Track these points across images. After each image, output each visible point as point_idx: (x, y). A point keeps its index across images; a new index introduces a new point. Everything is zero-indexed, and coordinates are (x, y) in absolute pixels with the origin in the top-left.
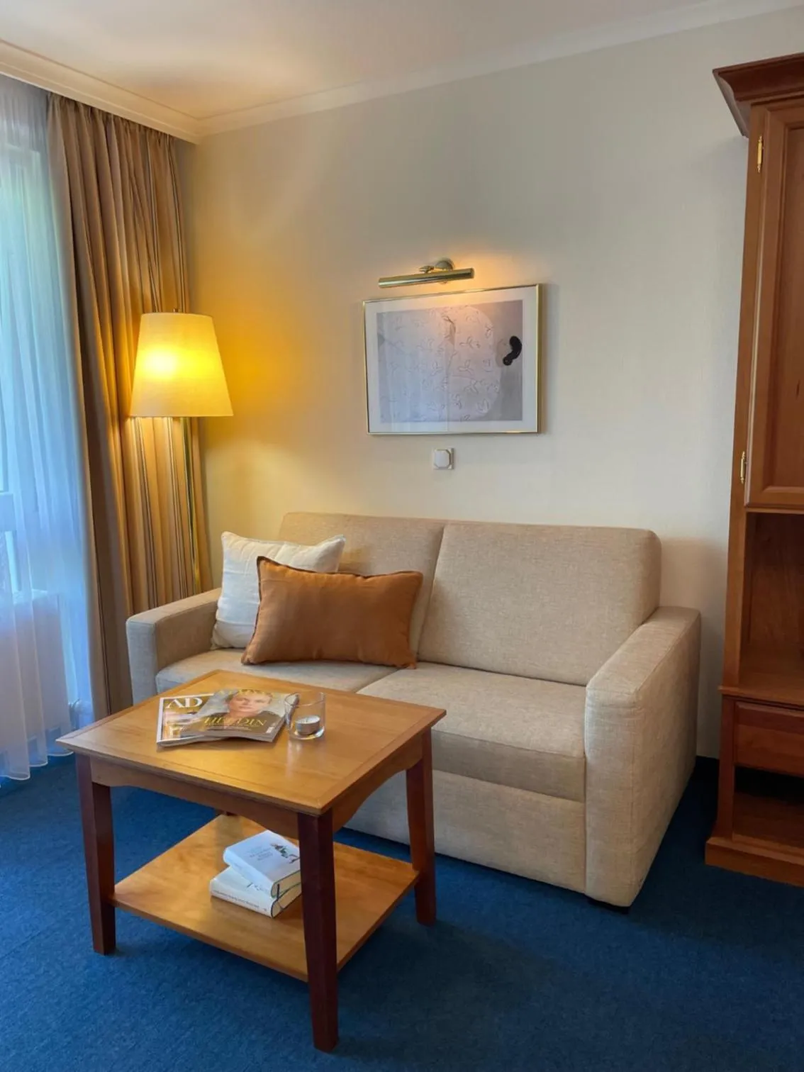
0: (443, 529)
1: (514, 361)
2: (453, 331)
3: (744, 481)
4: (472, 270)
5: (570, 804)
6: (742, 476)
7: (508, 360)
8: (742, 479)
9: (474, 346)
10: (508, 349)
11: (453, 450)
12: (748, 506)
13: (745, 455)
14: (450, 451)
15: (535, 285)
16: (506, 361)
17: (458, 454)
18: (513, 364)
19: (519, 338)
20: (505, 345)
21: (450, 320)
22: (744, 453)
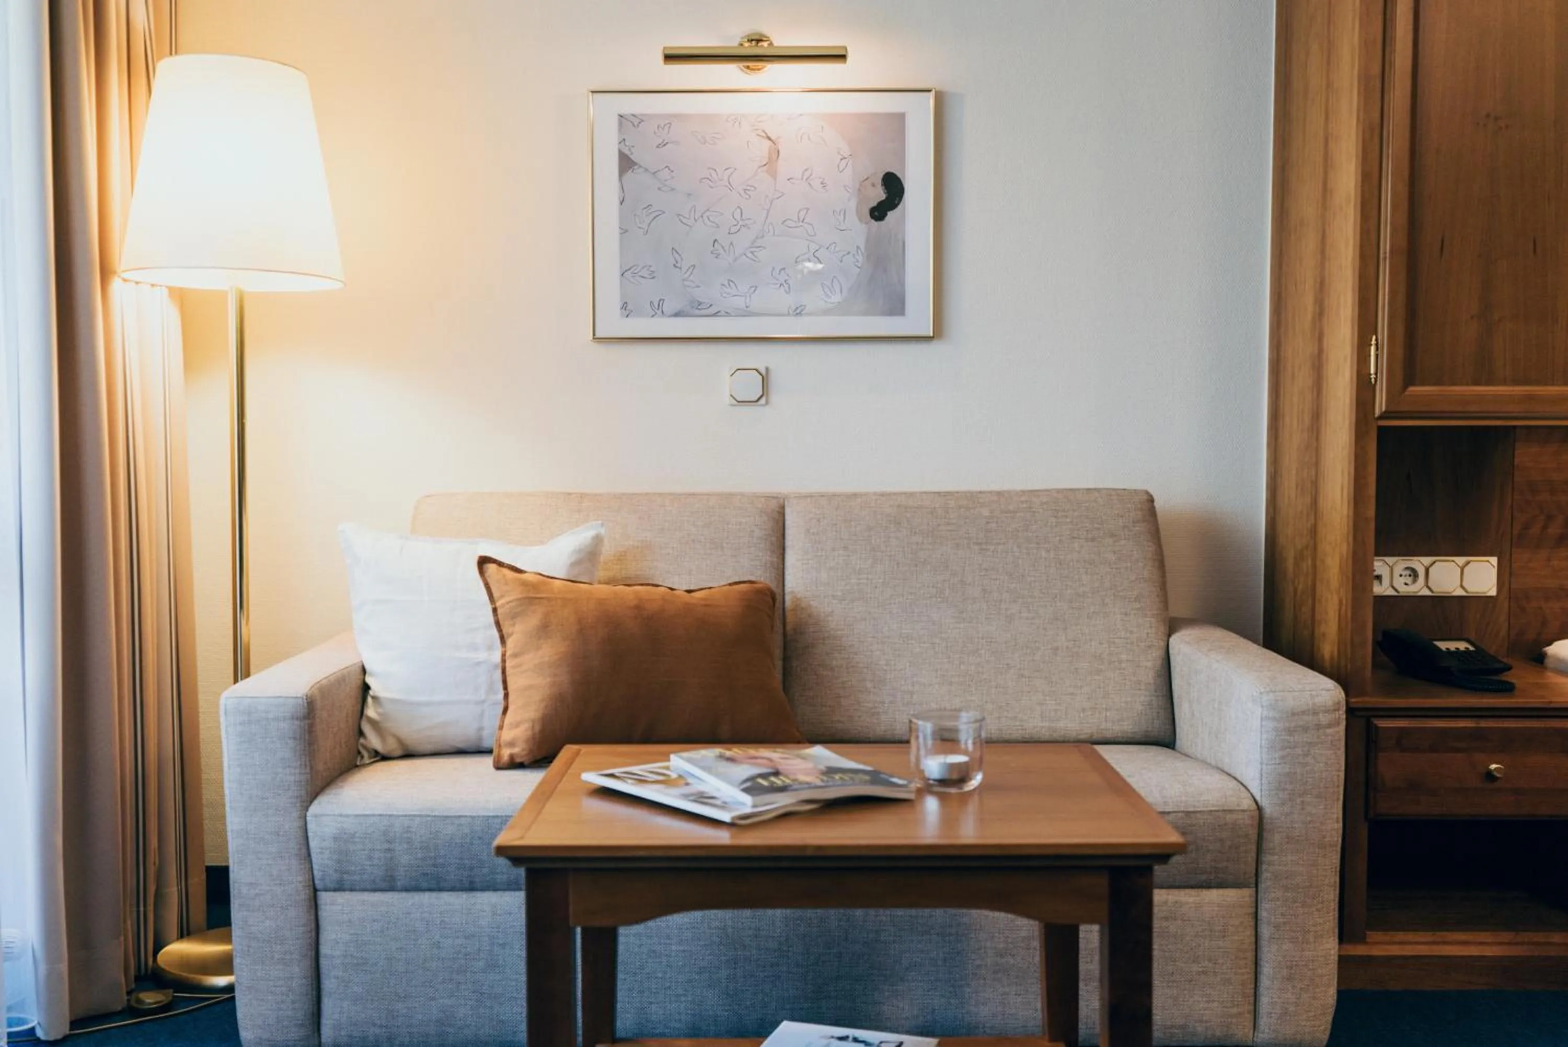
0: (783, 507)
1: (891, 215)
2: (774, 156)
3: (1376, 379)
4: (845, 48)
5: (1231, 895)
6: (1372, 371)
7: (879, 212)
8: (1373, 376)
9: (816, 184)
10: (879, 194)
11: (767, 369)
12: (1381, 417)
13: (1377, 340)
14: (764, 372)
15: (929, 91)
16: (876, 213)
17: (776, 380)
18: (887, 219)
19: (899, 175)
20: (873, 185)
21: (769, 139)
22: (1374, 338)
